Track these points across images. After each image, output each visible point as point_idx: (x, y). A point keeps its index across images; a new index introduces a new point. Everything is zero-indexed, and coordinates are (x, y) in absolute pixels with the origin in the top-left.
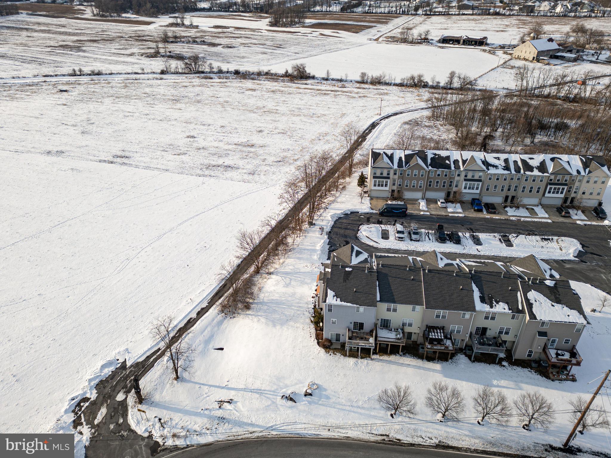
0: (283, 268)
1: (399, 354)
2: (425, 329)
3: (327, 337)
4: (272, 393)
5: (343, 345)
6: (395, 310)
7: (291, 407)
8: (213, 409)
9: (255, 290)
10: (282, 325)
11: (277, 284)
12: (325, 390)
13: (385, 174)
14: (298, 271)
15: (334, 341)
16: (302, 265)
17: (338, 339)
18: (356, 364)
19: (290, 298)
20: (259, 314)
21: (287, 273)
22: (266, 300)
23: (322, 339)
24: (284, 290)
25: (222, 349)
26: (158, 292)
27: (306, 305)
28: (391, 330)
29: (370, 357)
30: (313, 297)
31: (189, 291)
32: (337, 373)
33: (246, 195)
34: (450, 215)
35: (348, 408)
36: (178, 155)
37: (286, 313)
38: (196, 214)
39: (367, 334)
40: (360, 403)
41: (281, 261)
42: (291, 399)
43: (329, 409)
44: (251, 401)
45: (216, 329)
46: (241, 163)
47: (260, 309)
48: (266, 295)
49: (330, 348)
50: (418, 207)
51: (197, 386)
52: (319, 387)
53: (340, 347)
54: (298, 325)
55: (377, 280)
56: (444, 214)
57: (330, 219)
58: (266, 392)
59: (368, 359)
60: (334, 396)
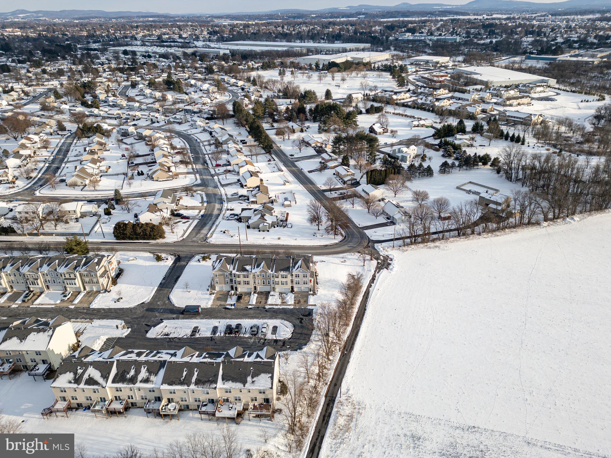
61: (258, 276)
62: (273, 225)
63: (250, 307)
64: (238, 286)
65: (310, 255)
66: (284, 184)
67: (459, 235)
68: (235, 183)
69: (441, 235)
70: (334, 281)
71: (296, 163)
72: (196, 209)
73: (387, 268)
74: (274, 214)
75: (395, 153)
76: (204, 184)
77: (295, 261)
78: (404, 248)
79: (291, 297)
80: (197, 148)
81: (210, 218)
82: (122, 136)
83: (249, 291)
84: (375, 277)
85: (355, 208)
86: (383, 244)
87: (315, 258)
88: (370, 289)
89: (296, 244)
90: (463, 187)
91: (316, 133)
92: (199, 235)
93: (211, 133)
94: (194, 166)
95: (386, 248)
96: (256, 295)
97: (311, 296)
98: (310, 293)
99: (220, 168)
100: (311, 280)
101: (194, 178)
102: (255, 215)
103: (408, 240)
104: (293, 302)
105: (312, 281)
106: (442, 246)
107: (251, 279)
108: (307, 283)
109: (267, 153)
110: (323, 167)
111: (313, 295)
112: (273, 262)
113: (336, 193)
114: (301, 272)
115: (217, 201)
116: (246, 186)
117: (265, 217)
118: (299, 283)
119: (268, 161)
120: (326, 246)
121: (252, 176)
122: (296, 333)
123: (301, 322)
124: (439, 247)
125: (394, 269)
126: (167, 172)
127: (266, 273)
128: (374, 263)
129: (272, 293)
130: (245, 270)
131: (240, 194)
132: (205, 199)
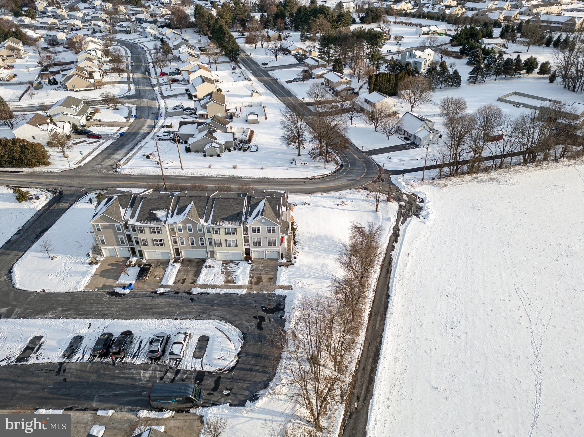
14: (317, 280)
16: (314, 287)
19: (319, 255)
24: (326, 262)
27: (303, 247)
30: (298, 253)
37: (319, 244)
61: (180, 230)
62: (228, 147)
63: (161, 290)
64: (143, 248)
65: (283, 192)
66: (252, 95)
67: (525, 162)
68: (182, 94)
69: (498, 161)
70: (326, 238)
71: (269, 72)
72: (116, 126)
73: (417, 215)
74: (229, 130)
75: (405, 59)
76: (139, 95)
77: (252, 203)
78: (440, 182)
79: (244, 270)
80: (141, 57)
81: (133, 137)
82: (50, 44)
83: (166, 257)
84: (399, 230)
85: (354, 125)
86: (406, 175)
87: (292, 199)
88: (393, 253)
89: (261, 176)
90: (507, 99)
91: (298, 42)
92: (107, 161)
93: (162, 41)
94: (131, 75)
95: (411, 182)
96: (178, 266)
97: (283, 268)
98: (280, 261)
99: (166, 78)
100: (282, 238)
101: (127, 88)
102: (200, 131)
103: (446, 170)
104: (246, 282)
105: (285, 240)
106: (502, 178)
107: (166, 235)
108: (274, 244)
109: (232, 61)
110: (307, 76)
111: (286, 266)
112: (210, 203)
113: (325, 106)
114: (263, 223)
115: (151, 116)
116: (196, 96)
117: (215, 135)
118: (259, 244)
119: (232, 69)
120: (312, 179)
121: (203, 81)
122: (247, 354)
123: (259, 327)
124: (497, 180)
125: (431, 217)
126: (86, 78)
127: (194, 224)
128: (394, 206)
129: (209, 262)
130: (156, 219)
131: (185, 107)
132: (134, 113)
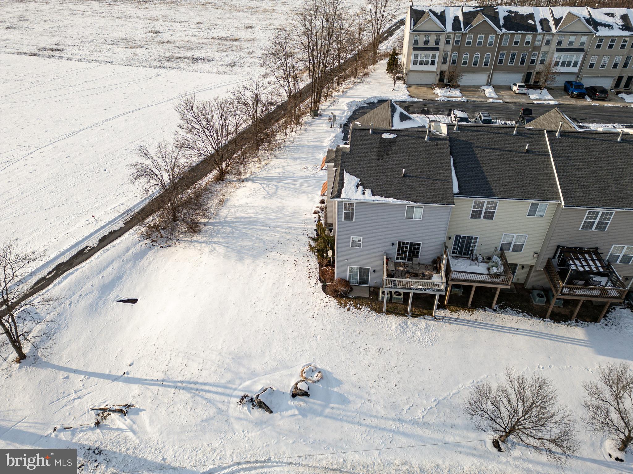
0: (264, 172)
1: (490, 307)
2: (551, 256)
3: (342, 275)
4: (220, 390)
5: (374, 292)
6: (489, 215)
7: (259, 423)
8: (82, 428)
9: (212, 203)
10: (255, 257)
11: (252, 195)
12: (339, 383)
13: (432, 44)
14: (291, 175)
15: (355, 283)
16: (298, 167)
17: (363, 280)
18: (403, 328)
19: (273, 215)
20: (215, 240)
21: (272, 179)
22: (230, 218)
23: (332, 280)
24: (264, 203)
25: (134, 301)
26: (40, 208)
27: (303, 226)
28: (477, 259)
29: (431, 314)
30: (315, 213)
31: (97, 205)
32: (363, 346)
33: (219, 87)
34: (535, 102)
35: (390, 425)
36: (131, 48)
37: (265, 237)
38: (138, 108)
39: (426, 267)
40: (419, 414)
41: (263, 163)
42: (261, 405)
43: (346, 426)
44: (171, 409)
45: (130, 265)
46: (217, 56)
47: (218, 233)
48: (233, 210)
49: (347, 297)
50: (482, 95)
51: (62, 375)
52: (324, 376)
53: (367, 295)
54: (286, 258)
55: (451, 154)
56: (524, 101)
57: (346, 108)
58: (207, 388)
59: (427, 317)
60: (357, 396)
